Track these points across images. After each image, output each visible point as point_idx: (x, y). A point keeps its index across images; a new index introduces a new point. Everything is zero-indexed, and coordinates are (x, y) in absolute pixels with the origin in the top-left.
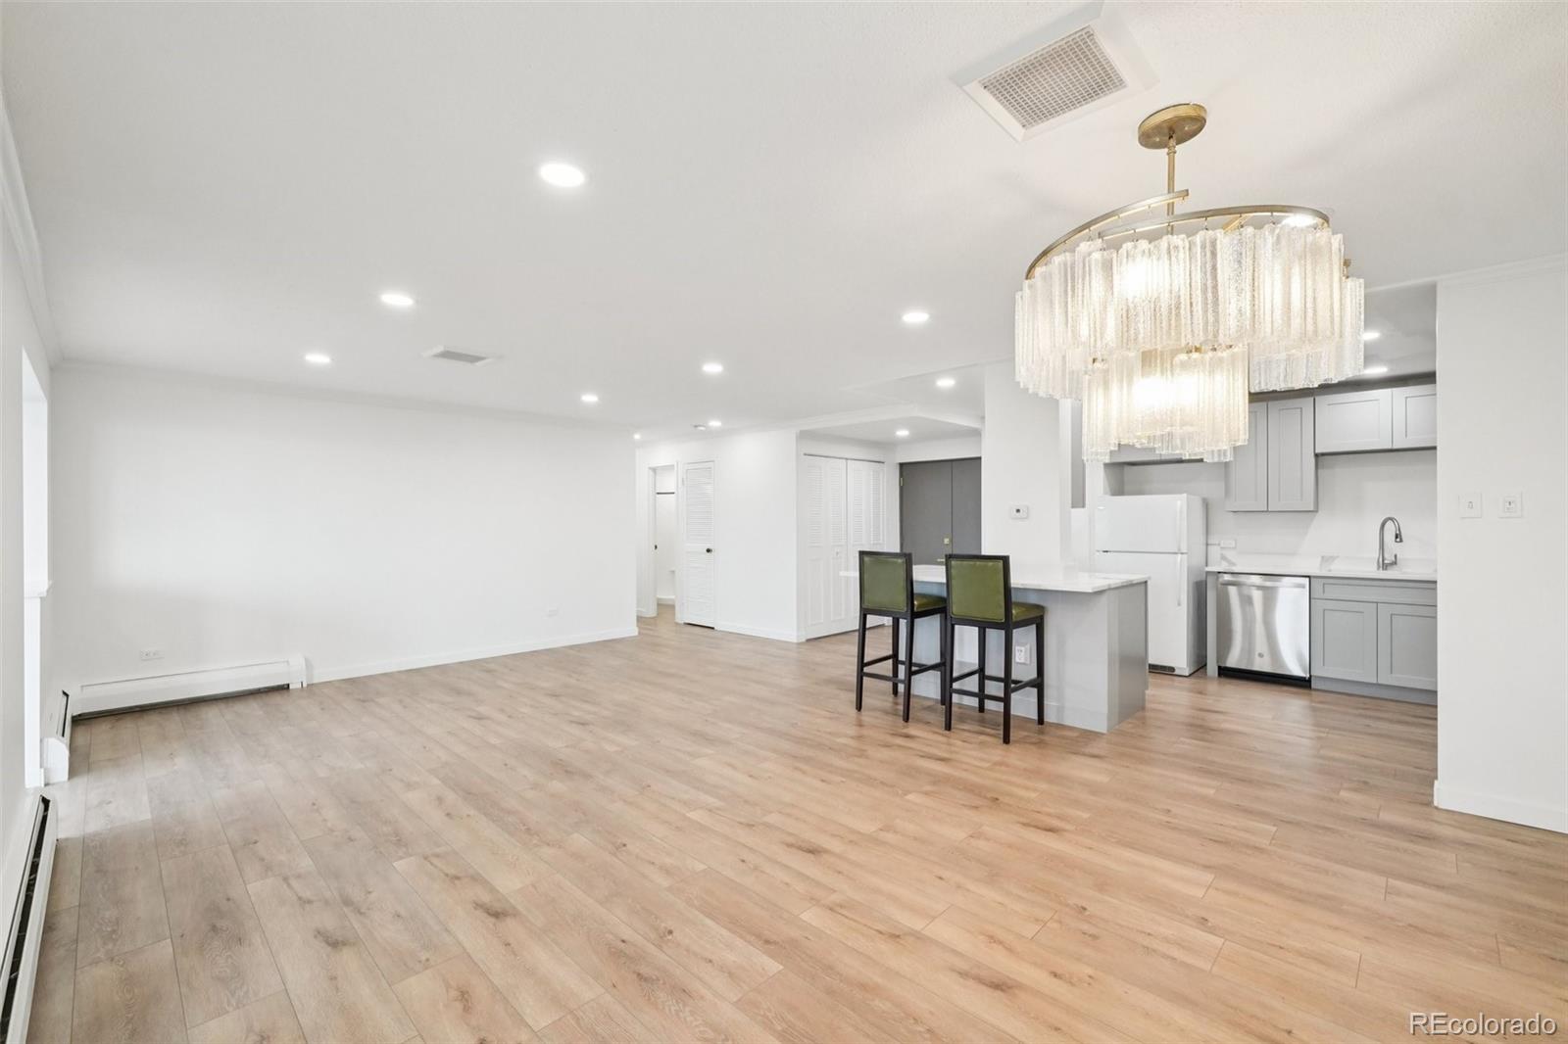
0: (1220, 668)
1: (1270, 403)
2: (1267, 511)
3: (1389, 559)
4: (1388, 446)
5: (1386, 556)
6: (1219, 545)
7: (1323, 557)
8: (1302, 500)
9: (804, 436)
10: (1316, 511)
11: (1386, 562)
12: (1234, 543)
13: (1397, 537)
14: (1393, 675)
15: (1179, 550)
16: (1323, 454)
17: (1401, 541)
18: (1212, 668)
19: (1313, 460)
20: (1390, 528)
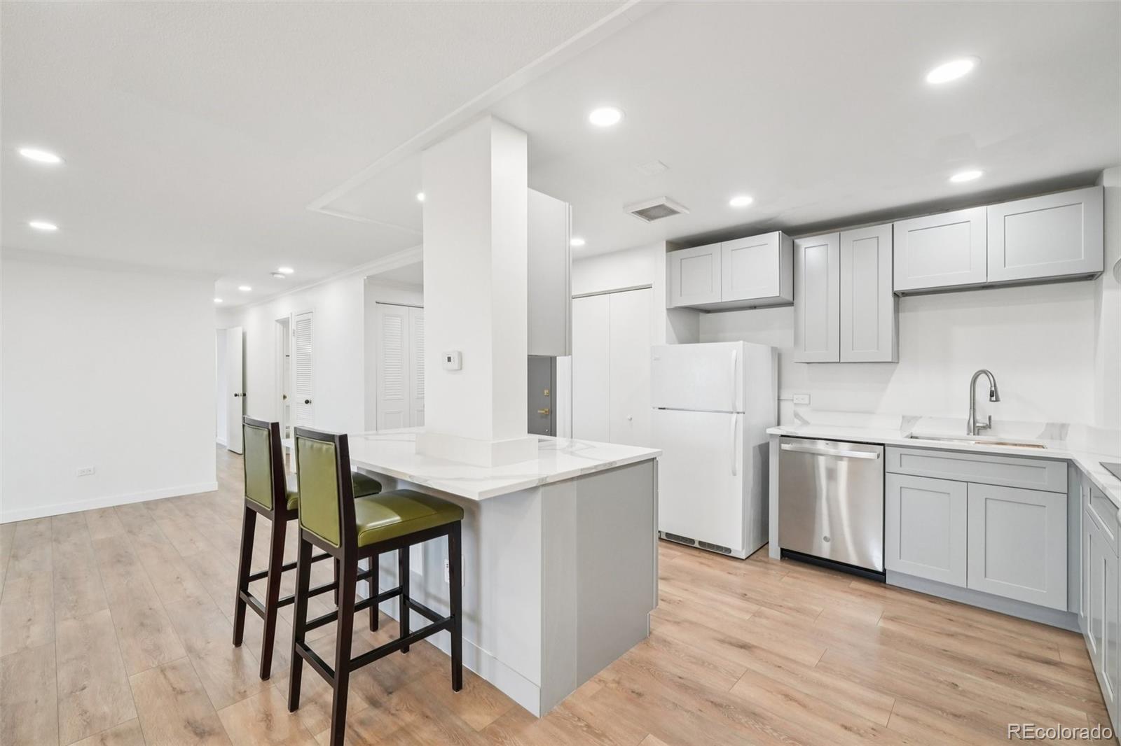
0: (782, 550)
1: (841, 233)
2: (839, 362)
3: (982, 420)
4: (981, 279)
5: (978, 417)
6: (793, 400)
7: (903, 417)
8: (878, 349)
9: (371, 282)
10: (895, 362)
11: (977, 425)
12: (807, 397)
13: (992, 395)
14: (987, 579)
15: (734, 406)
16: (905, 294)
17: (997, 400)
18: (774, 551)
19: (890, 300)
20: (984, 385)
